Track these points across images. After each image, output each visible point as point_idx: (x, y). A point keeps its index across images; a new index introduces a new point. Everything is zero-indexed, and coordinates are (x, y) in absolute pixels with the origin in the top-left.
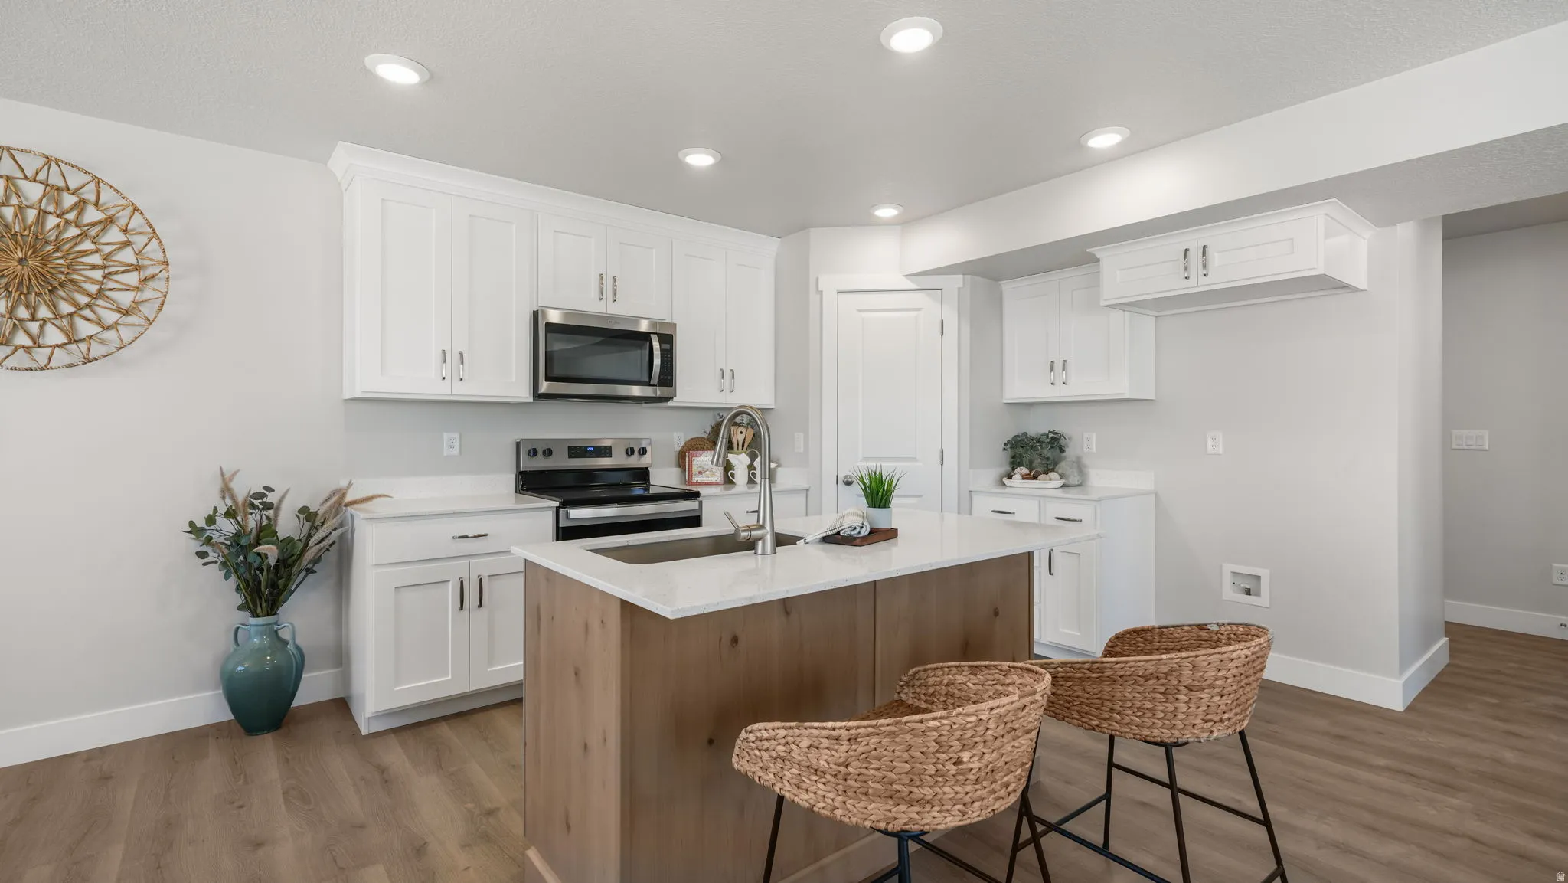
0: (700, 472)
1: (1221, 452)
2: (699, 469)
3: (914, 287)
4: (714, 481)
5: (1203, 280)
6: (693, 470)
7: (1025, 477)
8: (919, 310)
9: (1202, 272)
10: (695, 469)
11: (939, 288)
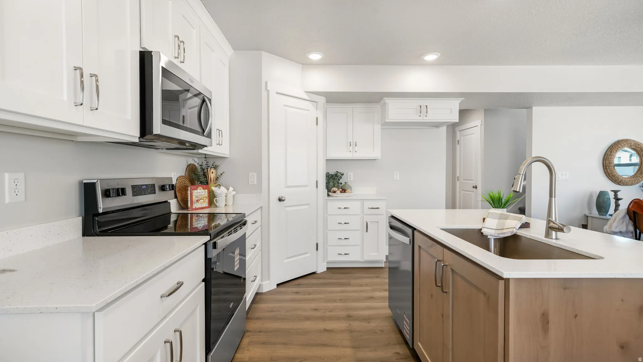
0: (197, 201)
1: (398, 179)
2: (197, 199)
3: (308, 98)
4: (205, 206)
5: (425, 118)
6: (193, 199)
7: (341, 192)
8: (308, 110)
9: (425, 114)
10: (194, 199)
11: (316, 101)
